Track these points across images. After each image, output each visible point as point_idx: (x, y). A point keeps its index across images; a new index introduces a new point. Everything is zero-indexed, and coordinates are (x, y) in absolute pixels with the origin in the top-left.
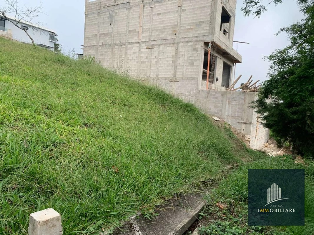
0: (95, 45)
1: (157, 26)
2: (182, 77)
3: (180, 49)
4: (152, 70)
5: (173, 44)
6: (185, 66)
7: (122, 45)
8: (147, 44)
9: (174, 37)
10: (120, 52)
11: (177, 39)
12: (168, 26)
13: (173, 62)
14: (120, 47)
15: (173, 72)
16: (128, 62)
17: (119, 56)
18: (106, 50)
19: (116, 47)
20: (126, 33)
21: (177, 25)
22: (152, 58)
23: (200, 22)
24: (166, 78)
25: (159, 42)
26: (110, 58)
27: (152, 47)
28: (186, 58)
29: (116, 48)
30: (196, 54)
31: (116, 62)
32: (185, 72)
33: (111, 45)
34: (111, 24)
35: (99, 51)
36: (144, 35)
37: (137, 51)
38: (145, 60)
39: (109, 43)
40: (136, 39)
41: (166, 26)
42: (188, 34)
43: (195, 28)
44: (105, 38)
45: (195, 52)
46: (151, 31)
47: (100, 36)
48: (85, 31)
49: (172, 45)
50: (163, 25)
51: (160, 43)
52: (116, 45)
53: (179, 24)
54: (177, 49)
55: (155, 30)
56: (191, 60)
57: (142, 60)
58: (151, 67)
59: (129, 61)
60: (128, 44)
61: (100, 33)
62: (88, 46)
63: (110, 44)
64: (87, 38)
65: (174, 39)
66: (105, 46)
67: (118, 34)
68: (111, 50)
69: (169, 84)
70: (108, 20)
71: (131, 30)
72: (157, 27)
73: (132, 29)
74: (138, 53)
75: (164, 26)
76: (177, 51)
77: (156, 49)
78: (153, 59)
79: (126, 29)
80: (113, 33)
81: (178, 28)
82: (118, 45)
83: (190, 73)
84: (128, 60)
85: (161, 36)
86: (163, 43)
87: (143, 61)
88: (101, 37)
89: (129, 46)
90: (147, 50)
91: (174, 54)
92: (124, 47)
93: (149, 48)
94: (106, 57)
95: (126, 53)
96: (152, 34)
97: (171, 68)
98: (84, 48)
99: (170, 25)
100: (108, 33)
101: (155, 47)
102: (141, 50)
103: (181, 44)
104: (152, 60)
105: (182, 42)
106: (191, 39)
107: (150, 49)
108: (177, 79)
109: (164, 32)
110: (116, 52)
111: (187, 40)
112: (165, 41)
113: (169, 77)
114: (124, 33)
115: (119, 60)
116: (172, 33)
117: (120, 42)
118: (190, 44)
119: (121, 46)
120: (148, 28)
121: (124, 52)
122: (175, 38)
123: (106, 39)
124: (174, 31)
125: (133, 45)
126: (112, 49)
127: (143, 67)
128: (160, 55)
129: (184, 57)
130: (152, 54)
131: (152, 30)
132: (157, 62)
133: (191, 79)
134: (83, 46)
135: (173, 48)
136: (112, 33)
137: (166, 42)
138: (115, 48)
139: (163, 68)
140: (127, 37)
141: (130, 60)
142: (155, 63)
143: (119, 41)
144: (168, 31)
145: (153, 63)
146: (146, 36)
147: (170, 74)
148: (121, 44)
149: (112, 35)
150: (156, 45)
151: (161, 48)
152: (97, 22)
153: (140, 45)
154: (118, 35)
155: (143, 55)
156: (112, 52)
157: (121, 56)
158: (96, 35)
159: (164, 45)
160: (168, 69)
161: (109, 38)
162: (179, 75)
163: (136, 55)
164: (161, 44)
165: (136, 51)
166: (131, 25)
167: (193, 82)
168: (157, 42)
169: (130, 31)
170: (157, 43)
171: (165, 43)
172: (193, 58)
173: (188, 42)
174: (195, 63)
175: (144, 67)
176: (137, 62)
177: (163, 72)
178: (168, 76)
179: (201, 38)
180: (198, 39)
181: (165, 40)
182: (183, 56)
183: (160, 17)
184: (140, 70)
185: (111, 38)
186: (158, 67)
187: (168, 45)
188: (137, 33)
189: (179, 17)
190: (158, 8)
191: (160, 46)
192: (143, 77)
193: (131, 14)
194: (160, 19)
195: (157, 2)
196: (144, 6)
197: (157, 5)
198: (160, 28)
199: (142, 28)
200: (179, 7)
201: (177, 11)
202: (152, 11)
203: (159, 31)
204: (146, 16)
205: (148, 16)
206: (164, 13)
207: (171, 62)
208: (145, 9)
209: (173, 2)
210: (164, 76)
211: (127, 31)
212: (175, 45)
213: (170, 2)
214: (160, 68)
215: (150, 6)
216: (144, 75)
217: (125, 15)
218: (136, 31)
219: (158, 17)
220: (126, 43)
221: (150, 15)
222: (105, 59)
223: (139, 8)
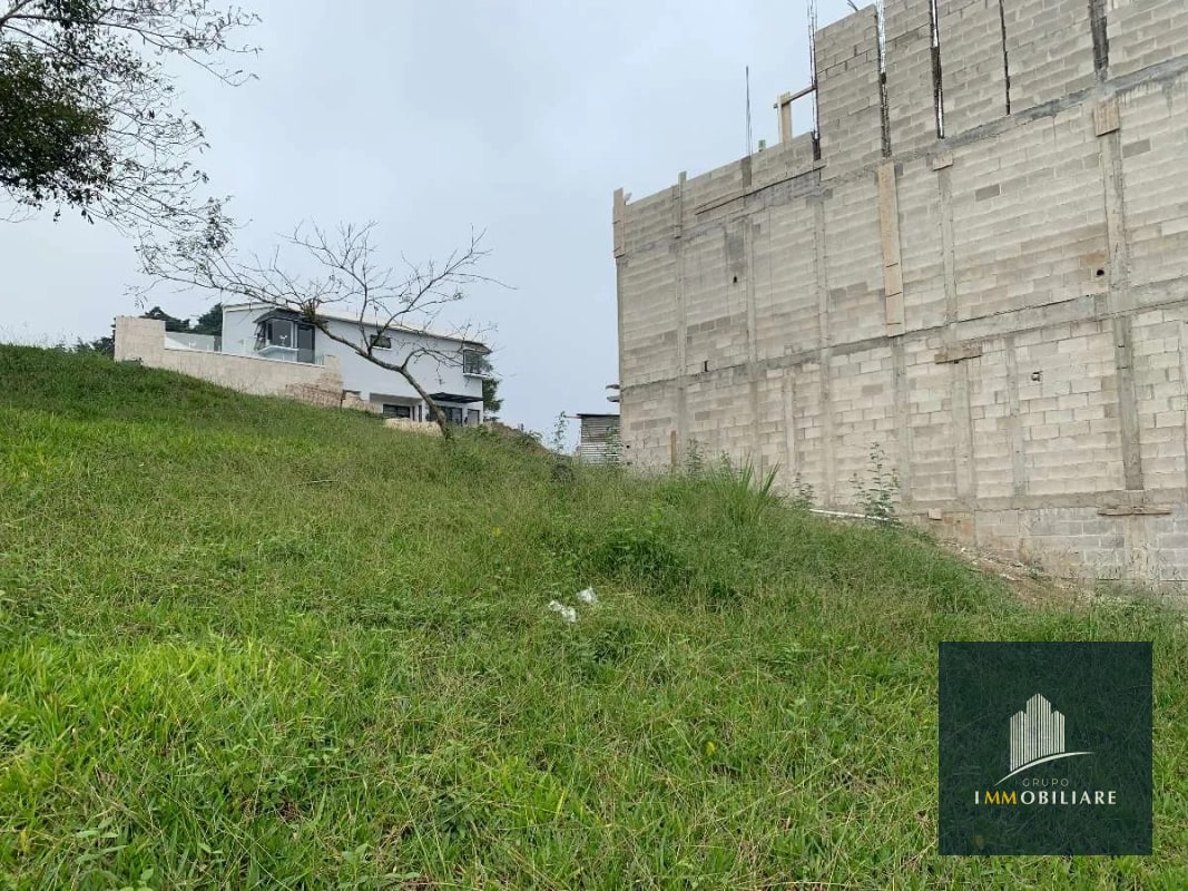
0: (671, 377)
1: (982, 250)
3: (1147, 344)
4: (987, 461)
5: (1097, 321)
7: (800, 361)
8: (936, 342)
9: (1095, 288)
10: (794, 393)
11: (1115, 293)
12: (1047, 240)
13: (1107, 415)
14: (792, 374)
15: (1116, 463)
16: (841, 437)
17: (789, 417)
18: (721, 396)
19: (771, 374)
20: (817, 307)
21: (1106, 226)
22: (977, 402)
24: (1079, 500)
25: (1009, 324)
26: (746, 428)
27: (968, 354)
29: (775, 379)
31: (777, 439)
33: (748, 370)
34: (735, 279)
35: (690, 400)
36: (912, 300)
37: (886, 378)
38: (936, 420)
39: (737, 363)
40: (870, 325)
41: (1039, 242)
44: (713, 344)
46: (951, 280)
47: (689, 339)
48: (621, 326)
49: (1087, 329)
50: (1015, 242)
51: (1012, 327)
52: (769, 365)
53: (1114, 222)
54: (1125, 345)
55: (973, 270)
57: (918, 421)
58: (973, 451)
59: (844, 430)
60: (834, 355)
61: (691, 323)
62: (641, 386)
63: (742, 366)
64: (634, 352)
65: (1099, 298)
66: (714, 377)
67: (773, 316)
68: (747, 390)
69: (1104, 530)
70: (722, 264)
71: (841, 289)
72: (985, 254)
73: (844, 285)
74: (889, 392)
75: (1025, 246)
76: (1128, 356)
77: (994, 358)
78: (983, 407)
79: (812, 292)
80: (751, 314)
81: (1115, 240)
82: (779, 367)
84: (841, 424)
85: (1012, 294)
86: (1031, 325)
87: (925, 423)
88: (695, 343)
89: (840, 361)
90: (944, 369)
91: (1111, 371)
92: (812, 372)
93: (953, 358)
94: (727, 424)
95: (826, 396)
96: (960, 292)
97: (1103, 445)
98: (623, 393)
99: (1062, 235)
100: (726, 320)
101: (986, 348)
102: (904, 373)
103: (1149, 318)
104: (977, 414)
105: (1152, 307)
107: (956, 362)
108: (1156, 498)
109: (1029, 272)
110: (776, 396)
111: (1181, 291)
112: (1045, 316)
113: (1098, 494)
114: (806, 309)
115: (791, 431)
116: (1078, 272)
117: (789, 352)
119: (799, 365)
120: (929, 268)
121: (813, 394)
122: (1106, 289)
123: (719, 346)
124: (1092, 258)
125: (856, 357)
126: (754, 384)
127: (927, 455)
128: (1022, 384)
129: (1182, 380)
130: (971, 384)
131: (961, 273)
132: (1009, 421)
134: (617, 387)
135: (1096, 343)
136: (745, 315)
137: (1048, 319)
138: (767, 380)
139: (1052, 446)
140: (823, 322)
141: (852, 425)
142: (994, 428)
143: (786, 348)
144: (1052, 266)
145: (986, 426)
146: (929, 307)
147: (1106, 476)
148: (798, 360)
149: (745, 325)
150: (989, 339)
151: (1022, 353)
152: (672, 280)
153: (899, 353)
154: (778, 322)
155: (919, 396)
156: (755, 397)
157: (802, 410)
158: (671, 337)
159: (1038, 332)
160: (1083, 453)
161: (734, 338)
162: (1162, 478)
163: (883, 401)
164: (1021, 332)
165: (876, 382)
166: (840, 268)
168: (994, 325)
169: (837, 296)
170: (996, 331)
171: (1043, 323)
175: (938, 453)
176: (892, 431)
177: (1055, 469)
178: (1091, 489)
181: (1039, 311)
182: (1174, 376)
183: (994, 204)
184: (914, 467)
185: (742, 340)
186: (1018, 446)
187: (1062, 334)
188: (874, 299)
189: (1110, 184)
190: (974, 167)
191: (1017, 342)
192: (934, 505)
193: (834, 216)
194: (996, 213)
195: (969, 138)
196: (898, 170)
197: (970, 151)
198: (999, 258)
199: (897, 270)
200: (1106, 140)
201: (1095, 160)
202: (944, 185)
203: (997, 272)
204: (912, 213)
205: (922, 210)
206: (1018, 182)
207: (1100, 414)
208: (904, 184)
209: (1061, 118)
210: (1061, 492)
211: (823, 296)
212: (1109, 325)
213: (1047, 123)
214: (1034, 450)
215: (929, 163)
216: (940, 491)
217: (804, 228)
218: (870, 289)
219: (980, 208)
220: (819, 349)
221: (936, 207)
222: (723, 434)
223: (871, 184)
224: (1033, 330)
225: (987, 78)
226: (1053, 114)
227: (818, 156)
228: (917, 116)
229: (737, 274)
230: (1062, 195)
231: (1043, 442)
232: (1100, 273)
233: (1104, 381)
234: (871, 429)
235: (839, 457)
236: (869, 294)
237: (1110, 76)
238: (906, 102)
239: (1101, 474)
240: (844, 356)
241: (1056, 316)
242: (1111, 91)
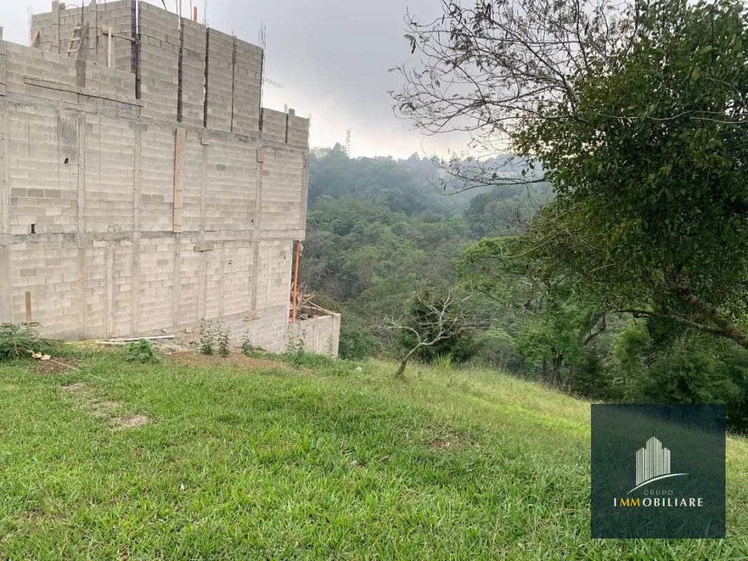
1: (217, 196)
2: (265, 309)
3: (262, 254)
4: (210, 301)
5: (250, 242)
6: (269, 286)
7: (119, 238)
8: (195, 240)
9: (250, 227)
10: (114, 259)
11: (255, 231)
12: (239, 201)
13: (249, 281)
14: (113, 246)
15: (249, 300)
16: (143, 291)
17: (109, 276)
18: (50, 257)
19: (96, 244)
20: (132, 203)
21: (256, 201)
22: (208, 273)
24: (238, 316)
25: (223, 237)
26: (73, 283)
27: (208, 248)
28: (270, 271)
29: (99, 248)
30: (283, 263)
31: (99, 292)
32: (269, 297)
33: (77, 238)
34: (67, 161)
35: (14, 258)
36: (187, 214)
37: (170, 256)
38: (191, 282)
39: (66, 231)
40: (163, 223)
41: (237, 201)
42: (273, 223)
43: (281, 214)
44: (43, 211)
45: (282, 259)
46: (203, 209)
47: (14, 200)
49: (247, 244)
50: (228, 197)
51: (225, 238)
52: (95, 237)
53: (258, 201)
54: (256, 253)
55: (213, 206)
56: (277, 273)
57: (183, 282)
58: (205, 297)
59: (145, 286)
60: (142, 237)
61: (17, 186)
63: (72, 235)
65: (251, 231)
66: (43, 239)
67: (100, 201)
68: (75, 254)
69: (244, 327)
70: (53, 142)
71: (149, 195)
72: (217, 199)
73: (151, 193)
74: (171, 264)
75: (232, 200)
76: (257, 258)
77: (217, 253)
78: (211, 275)
79: (129, 191)
80: (81, 194)
81: (258, 209)
82: (103, 240)
83: (276, 299)
84: (143, 283)
85: (226, 223)
86: (230, 238)
87: (187, 283)
88: (21, 205)
89: (144, 242)
90: (197, 255)
91: (252, 263)
92: (127, 247)
93: (202, 249)
94: (55, 279)
95: (135, 263)
96: (207, 215)
97: (247, 293)
99: (243, 200)
100: (57, 192)
101: (215, 246)
102: (179, 254)
103: (263, 244)
104: (209, 278)
105: (265, 240)
106: (277, 234)
107: (202, 251)
108: (258, 313)
109: (232, 213)
110: (100, 261)
111: (271, 235)
112: (235, 235)
113: (244, 313)
114: (125, 202)
115: (110, 286)
116: (247, 219)
117: (111, 230)
118: (276, 243)
119: (118, 241)
120: (196, 198)
121: (127, 261)
122: (254, 228)
123: (48, 214)
124: (250, 214)
125: (155, 241)
126: (81, 250)
127: (187, 299)
128: (225, 266)
129: (268, 269)
130: (207, 263)
131: (207, 206)
132: (220, 282)
133: (278, 308)
135: (249, 251)
136: (76, 193)
138: (94, 249)
140: (136, 215)
141: (150, 283)
142: (214, 286)
143: (109, 226)
144: (239, 213)
145: (211, 285)
146: (193, 219)
147: (245, 307)
148: (118, 237)
149: (76, 202)
150: (216, 242)
151: (227, 251)
153: (178, 241)
154: (105, 206)
155: (185, 268)
156: (82, 261)
157: (119, 272)
159: (232, 243)
161: (64, 210)
162: (260, 305)
163: (168, 268)
164: (227, 241)
165: (165, 258)
166: (149, 181)
168: (218, 235)
169: (146, 198)
170: (218, 239)
172: (281, 270)
173: (273, 239)
174: (282, 279)
175: (191, 298)
176: (171, 287)
179: (290, 234)
180: (287, 235)
181: (234, 233)
183: (224, 175)
184: (180, 306)
185: (72, 213)
186: (222, 294)
187: (240, 245)
188: (167, 207)
189: (259, 185)
190: (219, 152)
191: (225, 245)
192: (188, 325)
193: (148, 145)
194: (224, 180)
195: (216, 134)
196: (186, 134)
197: (216, 142)
198: (223, 203)
199: (181, 194)
200: (259, 164)
201: (255, 171)
202: (205, 154)
203: (221, 209)
204: (190, 163)
205: (194, 164)
206: (231, 168)
207: (247, 280)
208: (187, 144)
209: (247, 146)
210: (234, 313)
211: (137, 196)
213: (242, 145)
214: (228, 296)
215: (199, 138)
216: (191, 318)
217: (127, 144)
218: (165, 201)
219: (218, 175)
220: (132, 232)
221: (200, 165)
222: (51, 289)
223: (170, 135)
224: (232, 241)
225: (225, 107)
226: (246, 142)
227: (138, 95)
228: (196, 106)
229: (69, 157)
230: (245, 182)
231: (230, 292)
232: (252, 221)
233: (250, 266)
234: (160, 285)
235: (141, 303)
236: (163, 203)
237: (263, 138)
239: (245, 305)
240: (147, 239)
241: (239, 237)
242: (262, 144)
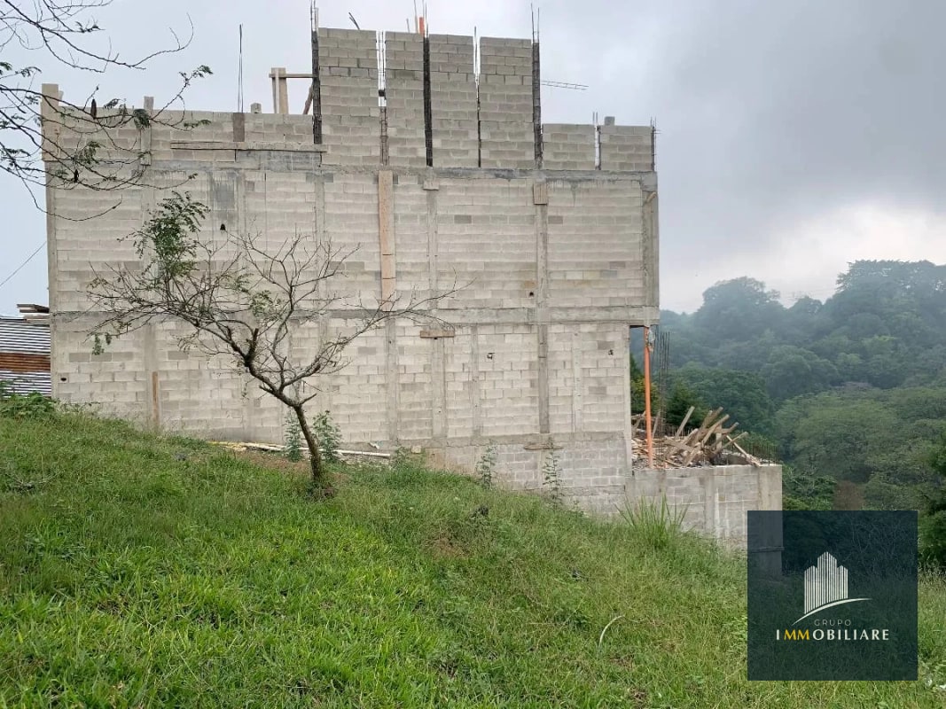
1: (458, 260)
2: (573, 434)
3: (554, 345)
4: (455, 412)
5: (529, 325)
6: (575, 398)
7: (297, 317)
8: (421, 322)
9: (527, 303)
10: (291, 344)
11: (539, 310)
12: (501, 265)
13: (532, 386)
14: (289, 328)
15: (535, 416)
18: (204, 338)
20: (315, 273)
21: (536, 264)
22: (450, 369)
23: (613, 264)
24: (513, 440)
25: (473, 317)
27: (446, 334)
28: (577, 373)
30: (609, 361)
32: (578, 416)
34: (223, 228)
35: (161, 337)
36: (403, 286)
37: (380, 343)
38: (418, 380)
40: (366, 299)
41: (495, 265)
42: (577, 297)
43: (597, 282)
45: (605, 354)
46: (434, 277)
49: (523, 329)
50: (480, 260)
51: (476, 320)
53: (541, 264)
54: (543, 343)
55: (450, 273)
56: (594, 378)
57: (403, 380)
58: (445, 404)
59: (340, 381)
60: (332, 317)
62: (85, 314)
65: (530, 310)
69: (526, 458)
71: (340, 263)
72: (459, 264)
73: (344, 260)
74: (381, 354)
75: (486, 265)
76: (545, 350)
77: (463, 339)
78: (454, 373)
79: (312, 257)
80: (241, 264)
81: (541, 275)
83: (596, 420)
84: (338, 376)
85: (477, 297)
86: (488, 320)
87: (410, 381)
89: (337, 323)
90: (427, 343)
91: (535, 358)
92: (309, 329)
93: (434, 335)
94: (211, 364)
96: (441, 287)
97: (528, 405)
99: (508, 264)
101: (458, 332)
102: (395, 341)
103: (554, 329)
104: (450, 377)
105: (559, 323)
106: (588, 315)
107: (436, 338)
108: (556, 439)
109: (489, 283)
111: (574, 315)
112: (497, 316)
113: (524, 436)
114: (305, 272)
116: (519, 291)
118: (588, 328)
119: (296, 321)
120: (419, 264)
121: (311, 347)
122: (534, 306)
124: (528, 284)
125: (353, 323)
127: (411, 405)
128: (481, 360)
129: (572, 369)
130: (445, 356)
131: (441, 274)
132: (472, 384)
133: (601, 437)
135: (527, 339)
136: (234, 264)
137: (500, 320)
139: (498, 403)
140: (322, 288)
141: (348, 378)
142: (461, 389)
144: (504, 283)
145: (455, 387)
146: (417, 293)
147: (527, 424)
148: (295, 316)
150: (460, 326)
151: (482, 339)
153: (391, 323)
155: (406, 360)
157: (299, 361)
159: (492, 327)
160: (516, 409)
162: (559, 426)
163: (376, 360)
164: (482, 324)
165: (371, 345)
166: (339, 244)
167: (610, 448)
168: (464, 316)
169: (335, 267)
170: (464, 320)
171: (496, 320)
172: (602, 373)
173: (578, 322)
174: (608, 388)
175: (420, 404)
176: (383, 385)
177: (500, 419)
178: (521, 433)
179: (622, 314)
180: (613, 315)
181: (494, 312)
182: (568, 366)
183: (468, 229)
184: (400, 414)
186: (477, 402)
187: (508, 330)
188: (371, 278)
189: (540, 239)
190: (454, 197)
191: (480, 330)
192: (416, 443)
193: (334, 198)
194: (470, 236)
195: (451, 174)
196: (395, 179)
197: (451, 184)
198: (469, 269)
199: (392, 260)
200: (539, 208)
201: (532, 219)
202: (431, 203)
203: (467, 278)
204: (406, 217)
205: (413, 217)
206: (484, 219)
207: (528, 385)
208: (399, 192)
209: (513, 184)
210: (503, 434)
211: (322, 265)
212: (535, 330)
213: (503, 183)
214: (487, 406)
215: (421, 182)
216: (420, 432)
217: (302, 200)
218: (366, 269)
219: (457, 229)
220: (317, 310)
221: (423, 218)
222: (206, 376)
223: (371, 183)
224: (490, 324)
225: (466, 134)
226: (509, 179)
227: (318, 140)
228: (412, 141)
229: (225, 223)
230: (511, 237)
231: (493, 401)
232: (532, 294)
233: (531, 364)
234: (365, 382)
235: (335, 403)
236: (366, 273)
237: (543, 168)
238: (403, 126)
239: (525, 422)
240: (342, 320)
241: (504, 318)
242: (544, 177)
